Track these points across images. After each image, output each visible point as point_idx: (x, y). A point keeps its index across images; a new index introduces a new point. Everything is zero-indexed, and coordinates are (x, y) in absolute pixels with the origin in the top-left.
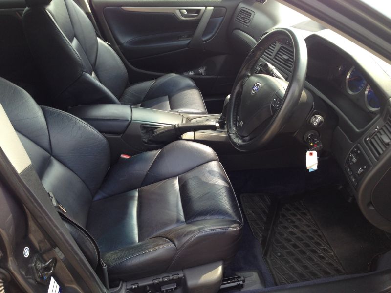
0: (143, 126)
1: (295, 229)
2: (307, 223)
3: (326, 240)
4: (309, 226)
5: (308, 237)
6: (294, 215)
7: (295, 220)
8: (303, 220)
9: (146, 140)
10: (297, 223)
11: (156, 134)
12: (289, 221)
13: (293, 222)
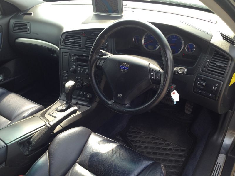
0: (20, 143)
1: (144, 144)
2: (146, 136)
3: (162, 139)
4: (148, 138)
5: (154, 143)
6: (137, 137)
7: (139, 139)
8: (143, 136)
9: (27, 153)
10: (142, 140)
11: (33, 142)
12: (138, 142)
13: (140, 141)
